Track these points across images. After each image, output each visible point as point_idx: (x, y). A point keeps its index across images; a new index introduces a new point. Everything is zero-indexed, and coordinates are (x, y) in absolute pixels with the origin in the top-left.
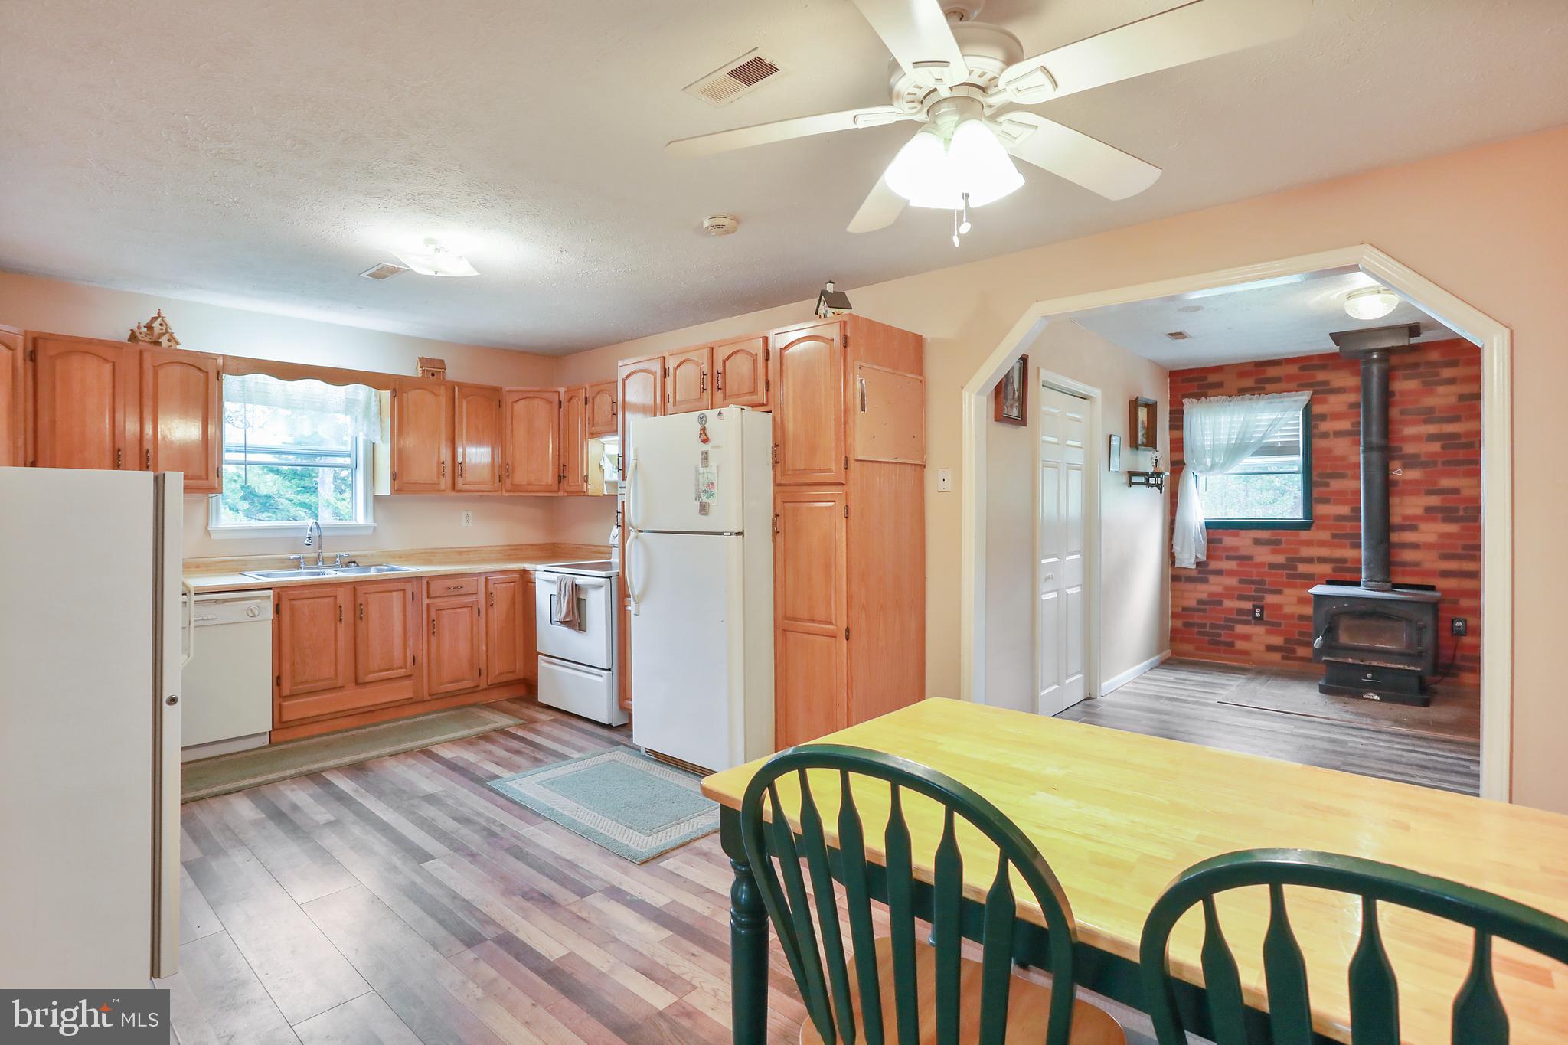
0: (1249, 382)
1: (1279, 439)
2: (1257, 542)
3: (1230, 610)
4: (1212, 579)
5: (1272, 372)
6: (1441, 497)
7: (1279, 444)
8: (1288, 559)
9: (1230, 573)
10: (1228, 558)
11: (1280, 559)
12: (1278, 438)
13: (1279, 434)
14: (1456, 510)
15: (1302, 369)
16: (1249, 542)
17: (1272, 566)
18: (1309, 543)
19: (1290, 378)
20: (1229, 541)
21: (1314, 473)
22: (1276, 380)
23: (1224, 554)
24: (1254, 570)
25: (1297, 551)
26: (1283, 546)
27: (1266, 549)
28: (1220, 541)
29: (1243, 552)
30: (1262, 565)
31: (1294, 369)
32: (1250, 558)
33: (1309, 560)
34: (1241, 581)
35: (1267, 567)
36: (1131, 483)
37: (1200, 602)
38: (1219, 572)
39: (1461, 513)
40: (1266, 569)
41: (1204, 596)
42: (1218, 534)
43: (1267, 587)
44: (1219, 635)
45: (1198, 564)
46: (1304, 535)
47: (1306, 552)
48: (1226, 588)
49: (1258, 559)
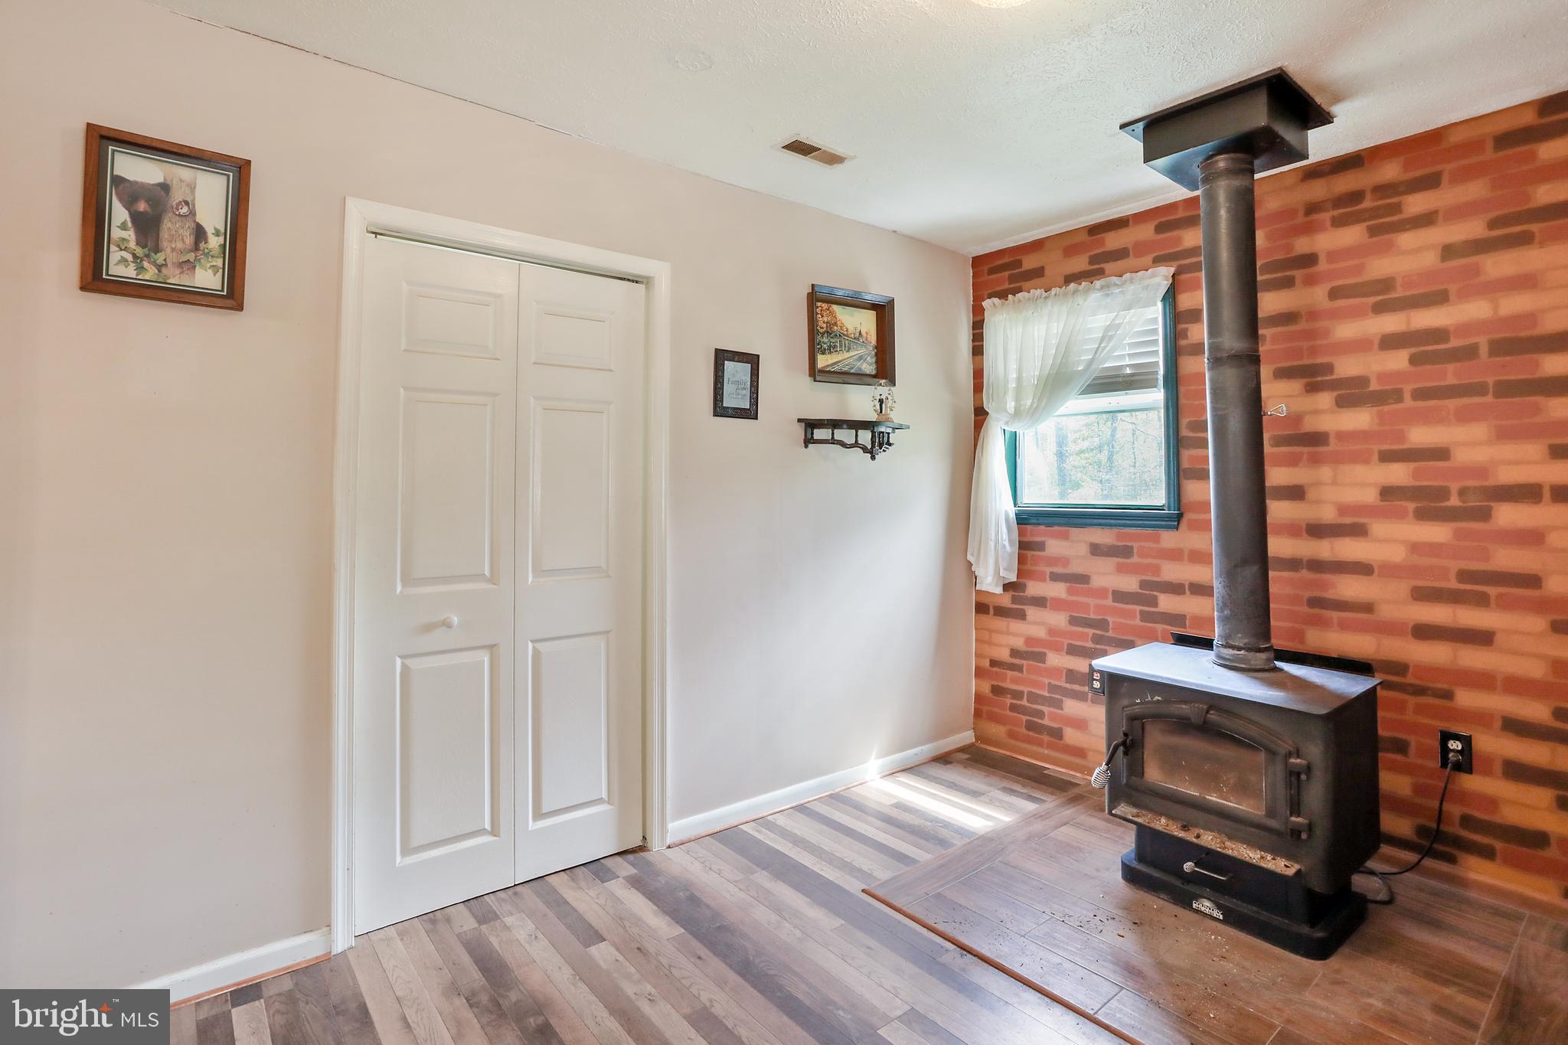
0: (1080, 263)
1: (1127, 362)
2: (1096, 550)
3: (1055, 671)
4: (1031, 612)
5: (1113, 241)
6: (1412, 465)
7: (1128, 371)
8: (1143, 584)
9: (1058, 605)
10: (1055, 578)
11: (1130, 584)
12: (1122, 358)
13: (1128, 351)
14: (1443, 493)
15: (1160, 228)
16: (1083, 550)
17: (1120, 596)
18: (1175, 555)
19: (1141, 248)
20: (1055, 546)
21: (1184, 422)
22: (1121, 254)
23: (1048, 570)
24: (1092, 602)
25: (1156, 570)
26: (1135, 559)
27: (1108, 564)
28: (1041, 546)
29: (1075, 568)
30: (1101, 593)
31: (1145, 232)
32: (1084, 579)
33: (1176, 589)
34: (1073, 621)
35: (1110, 596)
36: (809, 441)
37: (1015, 653)
38: (1040, 602)
39: (1454, 501)
40: (1109, 602)
41: (1019, 643)
42: (1038, 534)
43: (1110, 634)
44: (1041, 715)
45: (1007, 587)
46: (1169, 539)
47: (1172, 572)
48: (1052, 631)
49: (1097, 582)
